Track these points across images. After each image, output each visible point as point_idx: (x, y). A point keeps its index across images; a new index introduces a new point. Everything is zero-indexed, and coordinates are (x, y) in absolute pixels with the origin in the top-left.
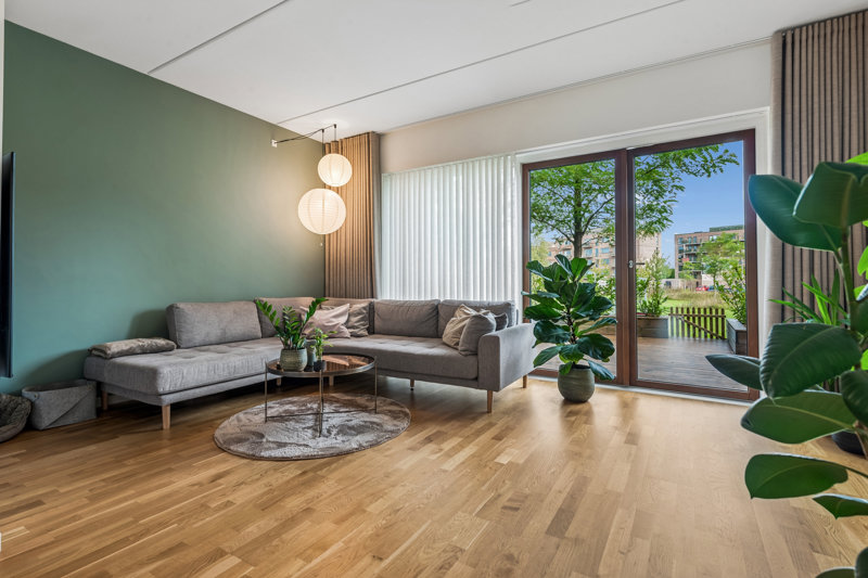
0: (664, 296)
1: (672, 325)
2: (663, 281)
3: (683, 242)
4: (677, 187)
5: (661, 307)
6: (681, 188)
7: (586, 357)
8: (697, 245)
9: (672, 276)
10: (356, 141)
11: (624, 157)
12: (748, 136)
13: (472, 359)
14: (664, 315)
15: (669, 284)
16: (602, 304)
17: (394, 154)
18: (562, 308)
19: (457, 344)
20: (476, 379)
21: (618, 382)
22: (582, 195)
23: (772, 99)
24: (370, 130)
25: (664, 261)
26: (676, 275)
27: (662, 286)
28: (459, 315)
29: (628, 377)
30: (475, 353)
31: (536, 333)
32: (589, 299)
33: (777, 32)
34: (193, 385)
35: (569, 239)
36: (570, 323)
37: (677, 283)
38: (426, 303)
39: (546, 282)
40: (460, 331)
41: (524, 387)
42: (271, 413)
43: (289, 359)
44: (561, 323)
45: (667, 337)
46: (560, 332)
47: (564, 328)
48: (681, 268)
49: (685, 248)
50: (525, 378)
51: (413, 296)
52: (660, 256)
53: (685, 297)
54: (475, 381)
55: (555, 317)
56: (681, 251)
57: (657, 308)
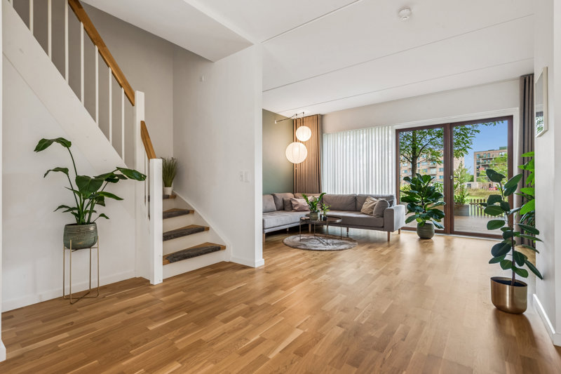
0: (467, 193)
1: (471, 210)
2: (466, 184)
3: (480, 157)
4: (476, 131)
5: (465, 199)
6: (478, 131)
7: (431, 219)
8: (491, 159)
9: (472, 180)
10: (311, 118)
11: (448, 127)
12: (510, 118)
13: (381, 219)
14: (466, 203)
15: (469, 185)
16: (438, 195)
17: (329, 124)
18: (419, 198)
19: (372, 213)
20: (383, 227)
21: (445, 232)
22: (417, 135)
23: (519, 105)
24: (318, 113)
25: (466, 170)
26: (475, 179)
27: (466, 187)
28: (368, 201)
29: (449, 230)
30: (383, 217)
31: (408, 208)
32: (432, 193)
33: (522, 76)
34: (272, 226)
35: (409, 160)
36: (423, 204)
37: (475, 185)
38: (350, 196)
39: (411, 186)
40: (372, 208)
41: (399, 233)
42: (302, 238)
43: (314, 216)
44: (419, 204)
45: (468, 215)
46: (419, 208)
47: (420, 206)
48: (478, 175)
49: (481, 161)
50: (399, 230)
51: (339, 192)
52: (463, 167)
53: (481, 194)
54: (382, 228)
55: (417, 202)
56: (478, 163)
57: (462, 200)
